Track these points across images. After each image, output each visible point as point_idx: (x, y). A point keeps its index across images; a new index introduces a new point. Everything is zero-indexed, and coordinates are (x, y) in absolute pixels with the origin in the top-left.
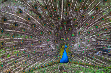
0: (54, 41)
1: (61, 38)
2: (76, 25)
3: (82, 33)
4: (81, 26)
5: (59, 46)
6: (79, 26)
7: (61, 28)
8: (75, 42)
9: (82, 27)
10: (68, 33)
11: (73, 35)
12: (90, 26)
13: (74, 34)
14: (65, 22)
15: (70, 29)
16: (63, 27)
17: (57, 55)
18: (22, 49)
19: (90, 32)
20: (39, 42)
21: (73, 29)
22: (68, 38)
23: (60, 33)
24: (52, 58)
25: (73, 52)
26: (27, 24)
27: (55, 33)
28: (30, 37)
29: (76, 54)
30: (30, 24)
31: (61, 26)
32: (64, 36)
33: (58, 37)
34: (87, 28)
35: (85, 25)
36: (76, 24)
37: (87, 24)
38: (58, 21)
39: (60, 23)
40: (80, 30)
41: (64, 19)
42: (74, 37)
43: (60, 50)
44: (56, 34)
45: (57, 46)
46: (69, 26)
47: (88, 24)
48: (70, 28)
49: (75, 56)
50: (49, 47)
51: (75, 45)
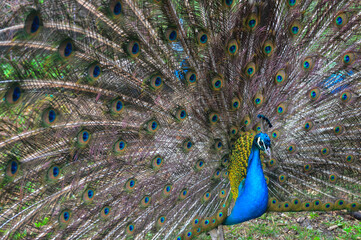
0: (207, 115)
1: (234, 100)
2: (295, 29)
4: (315, 32)
6: (308, 32)
9: (319, 33)
11: (280, 77)
13: (283, 74)
14: (252, 18)
15: (268, 48)
18: (82, 181)
20: (150, 129)
22: (261, 97)
24: (199, 203)
25: (281, 160)
27: (209, 77)
28: (114, 108)
31: (235, 37)
32: (243, 85)
33: (220, 93)
34: (336, 39)
36: (295, 25)
39: (230, 26)
40: (308, 50)
42: (284, 89)
44: (214, 81)
45: (216, 140)
46: (265, 37)
48: (268, 44)
50: (186, 147)
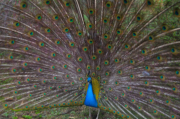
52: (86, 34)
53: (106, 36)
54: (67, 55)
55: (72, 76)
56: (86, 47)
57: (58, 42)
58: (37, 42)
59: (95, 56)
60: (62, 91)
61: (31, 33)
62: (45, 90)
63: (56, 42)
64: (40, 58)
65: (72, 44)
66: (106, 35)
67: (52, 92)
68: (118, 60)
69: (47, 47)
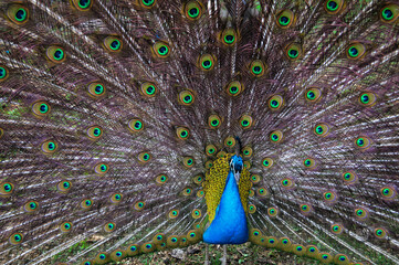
0: (173, 129)
1: (212, 119)
2: (294, 52)
3: (324, 93)
4: (321, 60)
5: (197, 156)
6: (312, 59)
7: (207, 63)
8: (285, 142)
9: (327, 63)
10: (246, 91)
11: (275, 103)
12: (373, 59)
13: (280, 100)
14: (230, 32)
15: (257, 69)
16: (221, 59)
17: (189, 201)
19: (372, 98)
21: (274, 72)
22: (250, 120)
23: (203, 88)
25: (273, 192)
26: (16, 42)
27: (176, 90)
28: (36, 110)
29: (288, 202)
30: (31, 43)
31: (209, 51)
32: (226, 104)
33: (190, 109)
34: (351, 72)
35: (344, 55)
36: (294, 47)
37: (355, 51)
38: (191, 25)
39: (200, 39)
40: (312, 79)
41: (224, 13)
42: (282, 116)
43: (203, 175)
44: (182, 96)
45: (185, 156)
46: (252, 56)
47: (361, 50)
48: (256, 64)
49: (281, 214)
51: (287, 156)
52: (216, 14)
53: (285, 19)
54: (144, 88)
55: (161, 156)
56: (207, 58)
57: (114, 45)
58: (41, 47)
59: (237, 85)
60: (128, 209)
61: (19, 14)
62: (66, 212)
63: (108, 43)
64: (48, 103)
65: (162, 50)
66: (285, 14)
67: (93, 214)
68: (318, 93)
69: (75, 62)
